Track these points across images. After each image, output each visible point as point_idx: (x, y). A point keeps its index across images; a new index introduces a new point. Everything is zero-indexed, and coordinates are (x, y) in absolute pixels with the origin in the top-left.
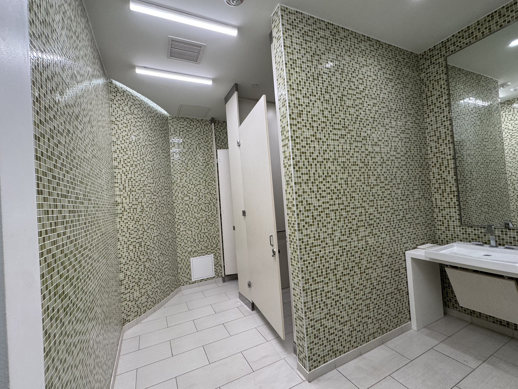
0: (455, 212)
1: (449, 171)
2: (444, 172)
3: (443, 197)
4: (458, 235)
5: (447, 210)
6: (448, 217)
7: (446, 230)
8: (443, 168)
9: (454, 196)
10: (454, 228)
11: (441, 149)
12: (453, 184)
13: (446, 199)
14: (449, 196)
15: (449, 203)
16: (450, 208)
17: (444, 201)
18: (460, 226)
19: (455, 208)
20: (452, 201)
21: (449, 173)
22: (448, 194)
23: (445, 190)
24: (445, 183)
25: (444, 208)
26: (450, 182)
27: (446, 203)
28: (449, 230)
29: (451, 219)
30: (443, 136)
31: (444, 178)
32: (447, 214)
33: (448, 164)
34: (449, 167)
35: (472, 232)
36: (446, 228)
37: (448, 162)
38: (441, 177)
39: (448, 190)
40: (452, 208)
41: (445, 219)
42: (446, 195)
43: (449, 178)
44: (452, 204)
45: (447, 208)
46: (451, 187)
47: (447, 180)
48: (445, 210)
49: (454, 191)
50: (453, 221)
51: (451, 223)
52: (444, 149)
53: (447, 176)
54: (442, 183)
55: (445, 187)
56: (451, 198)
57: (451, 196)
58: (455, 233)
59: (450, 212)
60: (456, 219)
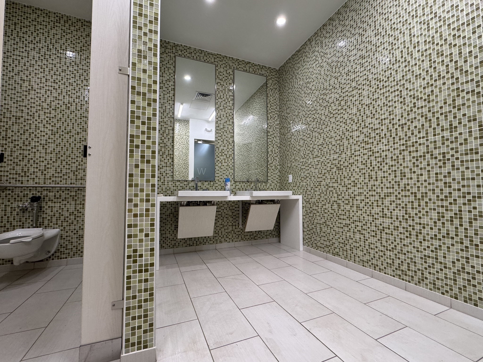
0: (170, 170)
1: (169, 138)
2: (165, 138)
3: (163, 158)
4: (170, 188)
5: (165, 168)
6: (164, 174)
7: (162, 185)
8: (165, 135)
9: (170, 158)
10: (168, 183)
11: (165, 120)
12: (170, 149)
13: (165, 159)
14: (167, 158)
15: (167, 163)
16: (166, 167)
17: (163, 161)
18: (172, 181)
19: (170, 167)
20: (168, 161)
21: (169, 140)
22: (167, 156)
23: (165, 152)
24: (165, 147)
25: (163, 166)
26: (169, 147)
27: (164, 163)
28: (164, 185)
29: (166, 176)
30: (168, 111)
31: (165, 143)
32: (164, 172)
33: (169, 133)
34: (169, 135)
35: (179, 185)
36: (162, 183)
37: (169, 131)
38: (163, 142)
39: (167, 153)
40: (168, 167)
41: (162, 175)
42: (165, 156)
43: (168, 144)
44: (168, 164)
45: (164, 166)
46: (169, 151)
47: (167, 145)
48: (163, 168)
49: (170, 154)
50: (168, 177)
51: (166, 179)
52: (167, 121)
53: (167, 142)
54: (163, 147)
55: (165, 150)
56: (168, 159)
57: (168, 158)
58: (168, 186)
59: (166, 170)
60: (170, 176)
